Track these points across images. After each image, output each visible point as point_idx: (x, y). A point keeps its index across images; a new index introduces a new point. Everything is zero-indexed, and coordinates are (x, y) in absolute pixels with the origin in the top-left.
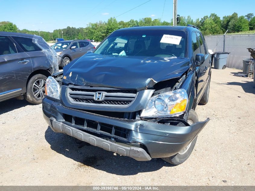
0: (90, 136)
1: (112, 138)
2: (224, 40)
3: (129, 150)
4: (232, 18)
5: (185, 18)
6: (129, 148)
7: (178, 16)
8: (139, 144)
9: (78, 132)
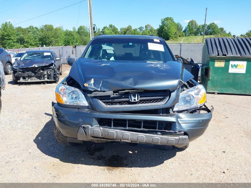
0: (138, 134)
1: (158, 132)
2: (181, 49)
3: (178, 139)
4: (128, 30)
5: (87, 27)
6: (178, 138)
7: (94, 26)
8: (183, 132)
9: (124, 133)
